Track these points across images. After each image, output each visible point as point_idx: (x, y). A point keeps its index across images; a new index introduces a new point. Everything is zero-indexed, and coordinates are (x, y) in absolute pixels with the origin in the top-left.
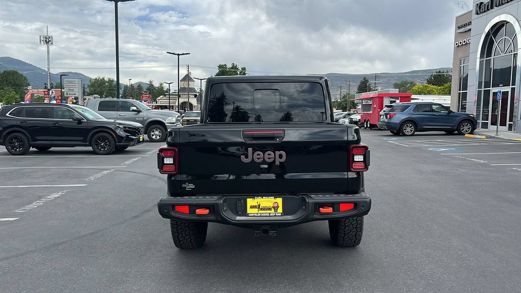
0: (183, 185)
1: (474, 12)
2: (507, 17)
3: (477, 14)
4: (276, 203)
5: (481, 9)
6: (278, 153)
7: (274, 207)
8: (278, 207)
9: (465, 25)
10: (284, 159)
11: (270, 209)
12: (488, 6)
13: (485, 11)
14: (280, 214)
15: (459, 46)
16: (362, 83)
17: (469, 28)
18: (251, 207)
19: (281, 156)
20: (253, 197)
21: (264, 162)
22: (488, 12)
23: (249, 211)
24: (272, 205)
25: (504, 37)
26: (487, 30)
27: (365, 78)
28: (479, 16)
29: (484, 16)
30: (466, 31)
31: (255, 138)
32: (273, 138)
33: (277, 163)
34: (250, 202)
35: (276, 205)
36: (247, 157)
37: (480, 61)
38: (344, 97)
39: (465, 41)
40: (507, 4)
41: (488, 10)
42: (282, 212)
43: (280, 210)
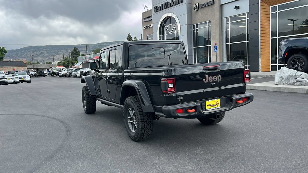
0: (178, 98)
1: (153, 11)
2: (171, 14)
3: (155, 12)
4: (217, 102)
5: (157, 9)
6: (218, 76)
7: (217, 105)
8: (218, 104)
9: (148, 18)
10: (220, 80)
11: (215, 105)
12: (160, 8)
13: (159, 11)
14: (220, 107)
15: (145, 28)
16: (74, 50)
17: (150, 19)
18: (208, 106)
19: (219, 78)
20: (208, 100)
21: (213, 82)
22: (161, 11)
23: (207, 108)
24: (216, 104)
25: (170, 25)
26: (161, 20)
27: (75, 48)
28: (156, 13)
29: (159, 13)
30: (148, 21)
31: (209, 70)
32: (216, 69)
33: (218, 82)
34: (207, 103)
35: (217, 103)
36: (206, 80)
37: (159, 37)
38: (66, 59)
39: (149, 26)
40: (170, 8)
41: (161, 10)
42: (220, 106)
43: (219, 105)
